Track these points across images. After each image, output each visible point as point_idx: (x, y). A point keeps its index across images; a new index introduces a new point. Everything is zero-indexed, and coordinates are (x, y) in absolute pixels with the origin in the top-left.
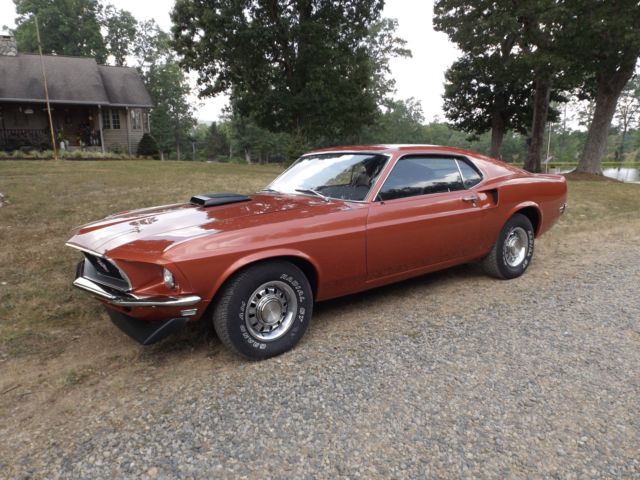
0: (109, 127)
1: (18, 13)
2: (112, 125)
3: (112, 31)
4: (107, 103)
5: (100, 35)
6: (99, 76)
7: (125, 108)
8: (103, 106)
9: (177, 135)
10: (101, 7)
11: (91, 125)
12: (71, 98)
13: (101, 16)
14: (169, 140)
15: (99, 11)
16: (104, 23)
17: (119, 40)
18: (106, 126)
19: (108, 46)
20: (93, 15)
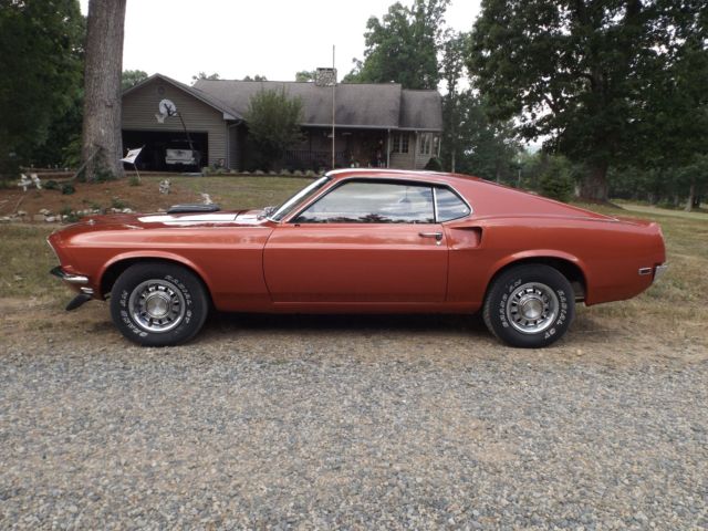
0: (398, 151)
1: (367, 45)
2: (401, 148)
3: (449, 55)
4: (396, 127)
5: (435, 59)
6: (399, 101)
7: (413, 132)
8: (393, 131)
9: (498, 162)
10: (440, 31)
11: (382, 148)
12: (374, 123)
13: (439, 40)
14: (488, 167)
15: (438, 35)
16: (441, 47)
17: (455, 63)
18: (395, 150)
19: (442, 71)
20: (432, 40)
